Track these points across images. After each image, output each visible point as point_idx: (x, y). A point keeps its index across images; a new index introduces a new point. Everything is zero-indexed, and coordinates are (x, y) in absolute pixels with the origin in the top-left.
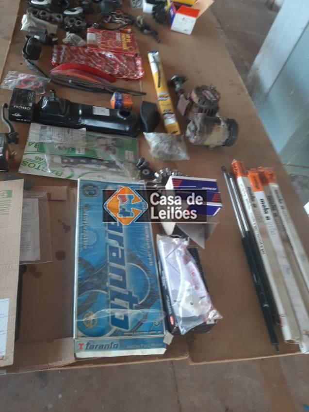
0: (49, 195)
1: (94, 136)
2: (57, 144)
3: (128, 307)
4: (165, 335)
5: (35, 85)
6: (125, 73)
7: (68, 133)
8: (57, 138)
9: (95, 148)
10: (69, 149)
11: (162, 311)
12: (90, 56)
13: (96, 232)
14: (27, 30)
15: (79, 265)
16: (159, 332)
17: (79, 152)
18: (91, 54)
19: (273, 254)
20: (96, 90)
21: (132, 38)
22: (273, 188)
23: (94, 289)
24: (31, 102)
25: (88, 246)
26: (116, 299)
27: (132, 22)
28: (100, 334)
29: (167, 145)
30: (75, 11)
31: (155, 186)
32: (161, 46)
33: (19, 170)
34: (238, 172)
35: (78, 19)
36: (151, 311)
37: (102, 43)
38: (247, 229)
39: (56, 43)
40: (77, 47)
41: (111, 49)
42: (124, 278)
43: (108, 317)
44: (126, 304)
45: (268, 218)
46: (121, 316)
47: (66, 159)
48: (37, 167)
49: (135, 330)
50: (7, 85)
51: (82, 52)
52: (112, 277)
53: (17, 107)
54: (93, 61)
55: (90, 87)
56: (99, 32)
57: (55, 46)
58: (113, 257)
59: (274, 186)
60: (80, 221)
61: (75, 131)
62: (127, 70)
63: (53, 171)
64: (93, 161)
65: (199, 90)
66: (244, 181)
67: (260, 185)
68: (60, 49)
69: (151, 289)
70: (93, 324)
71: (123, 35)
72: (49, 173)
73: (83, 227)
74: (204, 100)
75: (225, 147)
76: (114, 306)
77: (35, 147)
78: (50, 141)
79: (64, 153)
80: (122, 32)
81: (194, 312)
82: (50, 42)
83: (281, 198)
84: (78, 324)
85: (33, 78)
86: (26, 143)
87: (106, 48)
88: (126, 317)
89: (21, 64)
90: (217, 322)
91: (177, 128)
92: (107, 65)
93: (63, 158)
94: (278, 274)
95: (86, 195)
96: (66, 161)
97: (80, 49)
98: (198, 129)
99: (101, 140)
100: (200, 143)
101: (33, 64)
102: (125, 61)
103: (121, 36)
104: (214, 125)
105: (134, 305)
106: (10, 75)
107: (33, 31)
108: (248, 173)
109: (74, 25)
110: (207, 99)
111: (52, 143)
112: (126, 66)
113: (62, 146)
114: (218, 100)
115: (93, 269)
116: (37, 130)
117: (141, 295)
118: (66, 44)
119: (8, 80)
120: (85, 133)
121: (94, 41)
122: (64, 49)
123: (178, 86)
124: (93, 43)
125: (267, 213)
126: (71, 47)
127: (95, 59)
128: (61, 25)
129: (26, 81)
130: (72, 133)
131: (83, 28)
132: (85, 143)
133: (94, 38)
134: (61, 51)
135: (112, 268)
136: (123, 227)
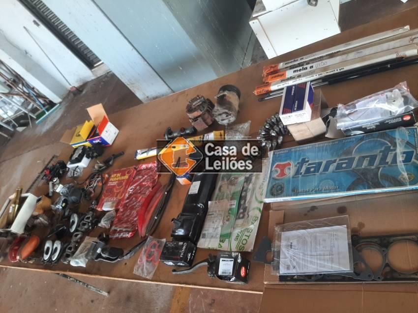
0: (278, 224)
1: (218, 195)
2: (224, 223)
3: (394, 152)
5: (155, 247)
6: (152, 177)
7: (212, 214)
8: (217, 223)
9: (230, 192)
10: (229, 213)
11: (397, 130)
12: (127, 207)
13: (321, 181)
14: (87, 260)
15: (354, 189)
16: (415, 131)
17: (234, 205)
18: (125, 207)
19: (344, 62)
21: (116, 173)
22: (283, 66)
23: (378, 177)
24: (178, 244)
25: (335, 186)
27: (100, 172)
30: (73, 222)
31: (273, 145)
32: (128, 152)
33: (250, 251)
34: (266, 89)
35: (83, 219)
36: (398, 136)
37: (117, 196)
38: (320, 81)
39: (107, 236)
40: (116, 217)
41: (125, 189)
43: (404, 165)
44: (391, 153)
45: (312, 67)
46: (403, 156)
47: (239, 215)
48: (247, 238)
49: (414, 147)
50: (149, 273)
51: (121, 214)
52: (366, 165)
53: (182, 254)
54: (133, 204)
55: (163, 203)
56: (103, 200)
57: (111, 236)
59: (281, 66)
60: (310, 194)
61: (210, 209)
62: (149, 176)
63: (253, 223)
64: (243, 194)
66: (275, 85)
67: (280, 74)
68: (115, 231)
69: (377, 138)
70: (411, 175)
71: (111, 179)
72: (254, 227)
73: (315, 191)
74: (201, 106)
77: (223, 242)
78: (220, 229)
79: (232, 217)
80: (106, 182)
82: (105, 238)
83: (293, 60)
84: (411, 184)
85: (146, 250)
86: (219, 250)
87: (123, 192)
88: (404, 153)
89: (126, 264)
90: (408, 86)
91: (218, 133)
92: (140, 193)
93: (237, 218)
94: (363, 59)
95: (282, 192)
96: (241, 216)
97: (118, 215)
99: (222, 189)
100: (236, 114)
101: (130, 251)
102: (140, 177)
103: (112, 181)
104: (226, 99)
105: (392, 148)
106: (137, 272)
107: (90, 254)
108: (267, 83)
109: (89, 223)
110: (201, 104)
111: (222, 227)
112: (146, 176)
113: (226, 218)
114: (202, 96)
115: (358, 179)
116: (205, 241)
117: (383, 144)
118: (111, 226)
119: (143, 272)
120: (214, 202)
121: (113, 203)
122: (115, 228)
123: (175, 134)
124: (115, 204)
125: (307, 68)
126: (115, 222)
127: (132, 202)
128: (86, 233)
129: (149, 256)
130: (213, 212)
131: (95, 214)
132: (225, 200)
133: (110, 203)
134: (118, 230)
135: (357, 166)
136: (317, 161)
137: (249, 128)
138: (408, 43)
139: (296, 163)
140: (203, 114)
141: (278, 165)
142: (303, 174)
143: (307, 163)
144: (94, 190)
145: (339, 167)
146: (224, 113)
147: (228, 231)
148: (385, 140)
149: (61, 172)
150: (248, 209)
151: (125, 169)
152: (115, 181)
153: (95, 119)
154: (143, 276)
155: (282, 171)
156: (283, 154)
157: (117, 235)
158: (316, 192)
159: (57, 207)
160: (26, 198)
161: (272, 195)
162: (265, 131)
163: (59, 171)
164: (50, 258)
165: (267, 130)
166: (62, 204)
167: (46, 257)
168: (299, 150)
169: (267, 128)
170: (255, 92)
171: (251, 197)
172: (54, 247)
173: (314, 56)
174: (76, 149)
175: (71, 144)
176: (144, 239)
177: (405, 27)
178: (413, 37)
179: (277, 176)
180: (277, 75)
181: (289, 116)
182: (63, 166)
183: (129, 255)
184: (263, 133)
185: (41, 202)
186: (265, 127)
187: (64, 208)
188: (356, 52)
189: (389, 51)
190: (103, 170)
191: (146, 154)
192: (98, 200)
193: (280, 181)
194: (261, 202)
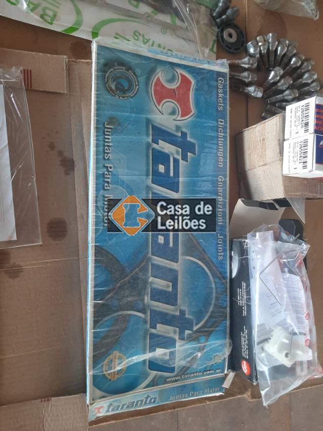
3: (177, 337)
4: (225, 375)
26: (159, 326)
31: (246, 74)
42: (175, 286)
43: (144, 361)
44: (175, 332)
49: (182, 373)
52: (155, 286)
58: (159, 244)
60: (97, 161)
69: (215, 305)
72: (23, 11)
73: (103, 175)
95: (110, 90)
105: (187, 332)
115: (123, 271)
135: (156, 267)
136: (181, 179)
137: (300, 15)
139: (184, 130)
141: (190, 83)
142: (155, 146)
143: (179, 157)
148: (208, 319)
155: (171, 94)
156: (214, 99)
158: (99, 177)
161: (106, 65)
162: (285, 55)
168: (218, 137)
169: (290, 60)
179: (158, 79)
181: (307, 124)
186: (294, 55)
193: (142, 86)
194: (95, 34)
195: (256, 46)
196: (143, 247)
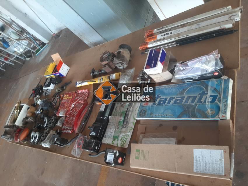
0: (142, 133)
1: (115, 112)
2: (115, 130)
3: (206, 95)
4: (223, 79)
5: (82, 140)
6: (84, 98)
7: (110, 124)
8: (112, 130)
9: (121, 111)
10: (119, 124)
11: (211, 80)
12: (71, 115)
13: (165, 110)
14: (50, 144)
15: (181, 117)
16: (221, 82)
17: (122, 119)
18: (70, 114)
19: (189, 31)
20: (91, 111)
21: (67, 94)
22: (156, 31)
23: (195, 110)
24: (91, 140)
25: (172, 114)
26: (202, 101)
27: (58, 94)
28: (218, 108)
29: (126, 77)
30: (45, 121)
32: (74, 81)
33: (126, 147)
34: (145, 46)
35: (50, 120)
36: (210, 84)
37: (66, 108)
38: (175, 43)
39: (61, 131)
40: (66, 121)
41: (70, 104)
42: (191, 97)
43: (210, 104)
44: (205, 96)
45: (171, 33)
46: (211, 98)
48: (126, 140)
49: (219, 92)
50: (78, 155)
51: (68, 119)
52: (190, 102)
53: (93, 147)
54: (74, 114)
55: (88, 115)
56: (59, 110)
57: (62, 131)
58: (180, 102)
59: (155, 31)
60: (158, 117)
61: (110, 121)
62: (83, 97)
63: (130, 131)
64: (127, 113)
65: (102, 60)
66: (150, 44)
67: (153, 37)
68: (64, 129)
69: (199, 85)
70: (213, 111)
71: (64, 98)
72: (130, 134)
74: (107, 58)
75: (131, 52)
76: (205, 101)
77: (114, 141)
78: (113, 133)
79: (120, 127)
80: (62, 100)
81: (213, 63)
82: (60, 133)
83: (162, 28)
84: (212, 117)
85: (77, 141)
86: (112, 145)
87: (69, 106)
88: (211, 96)
89: (68, 148)
90: (219, 53)
91: (118, 74)
92: (78, 107)
93: (123, 127)
94: (200, 29)
95: (145, 115)
96: (125, 126)
97: (66, 119)
98: (121, 62)
99: (117, 109)
100: (127, 63)
101: (70, 141)
102: (78, 98)
103: (64, 99)
104: (121, 54)
105: (206, 92)
106: (73, 153)
107: (52, 141)
108: (146, 42)
109: (53, 122)
110: (107, 57)
111: (115, 132)
112: (81, 97)
113: (117, 127)
114: (109, 52)
115: (185, 111)
116: (106, 140)
117: (201, 89)
118: (63, 126)
119: (76, 154)
120: (112, 116)
121: (64, 112)
122: (65, 127)
123: (96, 73)
124: (65, 113)
125: (168, 34)
126: (65, 123)
127: (74, 112)
128: (51, 128)
129: (79, 145)
130: (111, 122)
131: (56, 118)
132: (117, 116)
133: (63, 112)
134: (66, 128)
135: (185, 102)
136: (165, 97)
137: (134, 72)
138: (228, 19)
140: (109, 63)
142: (157, 104)
143: (160, 98)
144: (56, 104)
145: (176, 102)
146: (120, 63)
147: (117, 135)
148: (203, 86)
149: (41, 92)
150: (128, 122)
151: (71, 92)
152: (66, 99)
153: (56, 61)
154: (76, 156)
157: (65, 131)
158: (162, 117)
159: (38, 112)
160: (23, 106)
161: (140, 116)
163: (39, 91)
164: (34, 141)
165: (143, 74)
166: (40, 111)
167: (32, 140)
170: (140, 48)
171: (131, 115)
172: (35, 135)
173: (173, 25)
174: (47, 79)
175: (44, 76)
176: (78, 135)
177: (228, 7)
178: (231, 15)
179: (144, 104)
180: (152, 37)
181: (149, 70)
182: (41, 88)
183: (69, 143)
184: (141, 76)
185: (29, 110)
186: (142, 72)
187: (41, 113)
188: (197, 24)
189: (216, 24)
190: (61, 92)
191: (81, 84)
192: (57, 109)
193: (145, 108)
194: (135, 119)
195: (139, 82)
196: (180, 106)
